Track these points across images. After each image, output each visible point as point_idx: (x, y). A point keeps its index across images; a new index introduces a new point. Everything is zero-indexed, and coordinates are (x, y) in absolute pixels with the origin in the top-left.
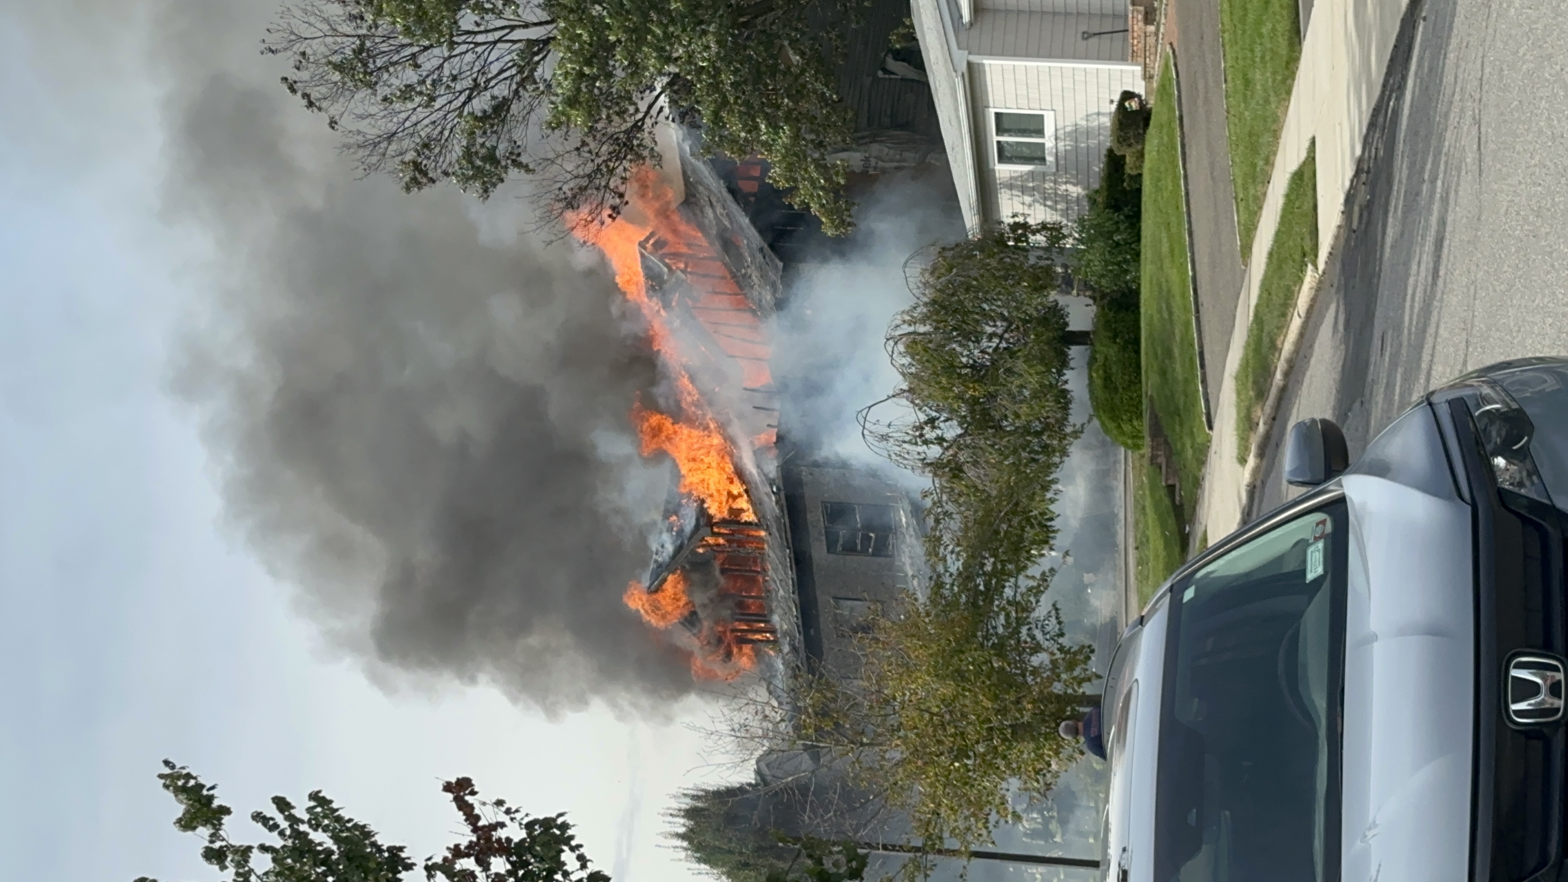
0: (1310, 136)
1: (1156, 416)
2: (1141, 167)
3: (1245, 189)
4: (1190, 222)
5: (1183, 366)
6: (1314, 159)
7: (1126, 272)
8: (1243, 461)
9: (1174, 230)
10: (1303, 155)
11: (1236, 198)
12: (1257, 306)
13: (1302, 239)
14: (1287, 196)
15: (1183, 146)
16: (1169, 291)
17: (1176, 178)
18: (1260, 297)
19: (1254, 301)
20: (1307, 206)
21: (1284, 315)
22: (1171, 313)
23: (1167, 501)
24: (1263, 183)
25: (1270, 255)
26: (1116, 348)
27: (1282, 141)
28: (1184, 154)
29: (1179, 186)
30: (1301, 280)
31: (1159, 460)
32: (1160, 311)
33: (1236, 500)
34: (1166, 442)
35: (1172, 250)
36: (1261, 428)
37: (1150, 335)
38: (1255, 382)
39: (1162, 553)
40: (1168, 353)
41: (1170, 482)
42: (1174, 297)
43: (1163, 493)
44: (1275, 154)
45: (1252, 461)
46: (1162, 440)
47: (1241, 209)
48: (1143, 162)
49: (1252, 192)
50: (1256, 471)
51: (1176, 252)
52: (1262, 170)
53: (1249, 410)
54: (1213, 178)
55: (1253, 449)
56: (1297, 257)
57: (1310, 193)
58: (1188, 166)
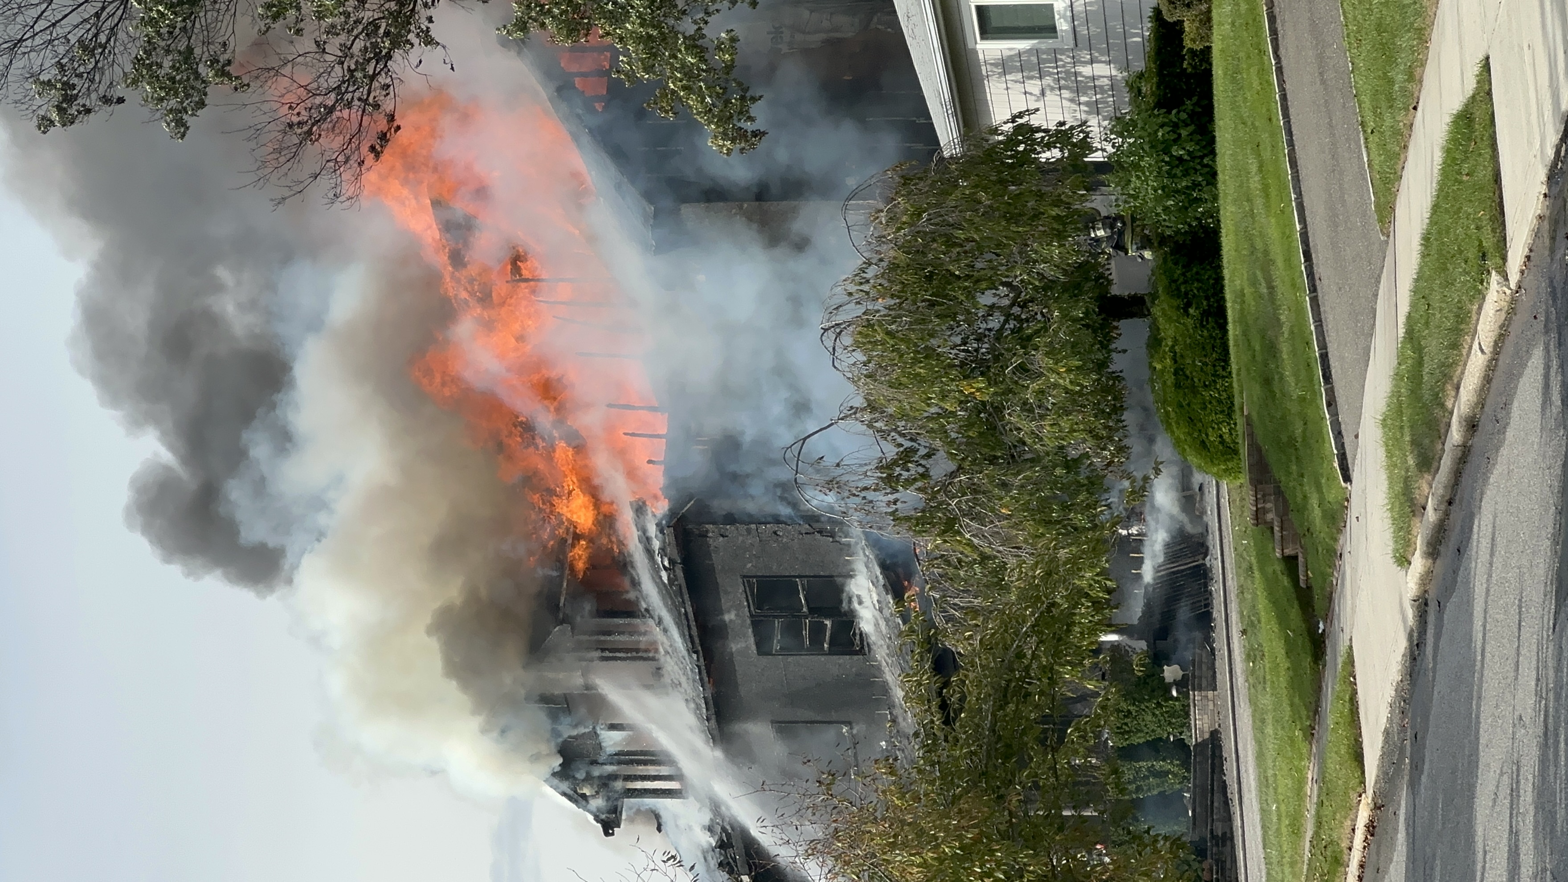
0: (1481, 56)
1: (1259, 450)
2: (1208, 37)
3: (1377, 115)
4: (1291, 143)
5: (1296, 375)
6: (1489, 93)
7: (1198, 201)
8: (1403, 561)
9: (1267, 154)
10: (1471, 85)
11: (1363, 124)
12: (1409, 317)
13: (1478, 228)
14: (1448, 151)
15: (1272, 19)
16: (1266, 253)
17: (1263, 71)
18: (1413, 305)
19: (1404, 308)
20: (1484, 174)
21: (1455, 346)
22: (1271, 288)
23: (1286, 581)
24: (1406, 109)
25: (1426, 240)
26: (1189, 322)
27: (1432, 46)
28: (1274, 32)
29: (1271, 84)
30: (1480, 296)
31: (1270, 516)
32: (1254, 283)
33: (1398, 617)
34: (1279, 493)
35: (1265, 189)
36: (1431, 515)
37: (1242, 319)
38: (1415, 443)
39: (1284, 664)
40: (1271, 349)
41: (1287, 552)
42: (1273, 262)
43: (1278, 567)
44: (1423, 65)
45: (1418, 563)
46: (1270, 488)
47: (1372, 146)
48: (1210, 28)
49: (1388, 122)
50: (1426, 578)
51: (1273, 192)
52: (1403, 89)
53: (1407, 480)
54: (1323, 82)
55: (1420, 543)
56: (1472, 253)
57: (1487, 152)
58: (1282, 52)
